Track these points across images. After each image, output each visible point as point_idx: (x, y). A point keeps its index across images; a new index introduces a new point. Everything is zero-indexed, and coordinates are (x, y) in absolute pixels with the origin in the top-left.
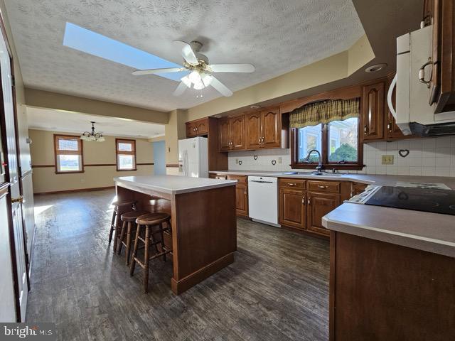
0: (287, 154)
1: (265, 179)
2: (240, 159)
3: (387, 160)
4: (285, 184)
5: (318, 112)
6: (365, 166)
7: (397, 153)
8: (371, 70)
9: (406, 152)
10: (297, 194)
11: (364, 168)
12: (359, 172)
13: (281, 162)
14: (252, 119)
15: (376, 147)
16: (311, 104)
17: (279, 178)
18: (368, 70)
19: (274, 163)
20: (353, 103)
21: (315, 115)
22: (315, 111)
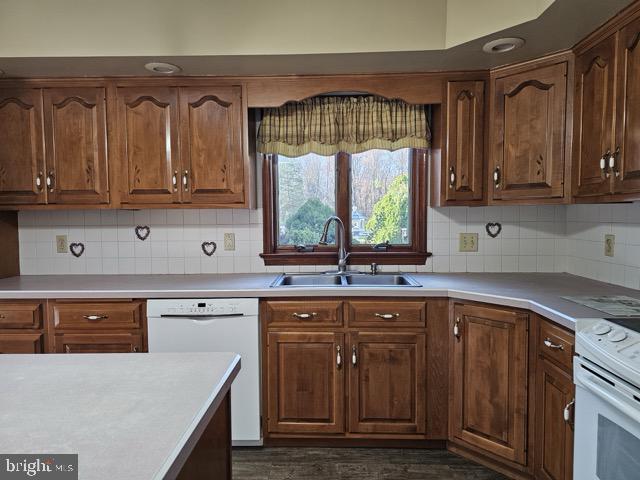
0: (251, 224)
1: (215, 306)
2: (73, 235)
3: (469, 243)
4: (283, 315)
5: (337, 123)
6: (430, 255)
7: (484, 227)
8: (495, 49)
9: (497, 228)
10: (318, 340)
11: (428, 260)
12: (420, 268)
13: (232, 248)
14: (142, 107)
15: (449, 216)
16: (321, 98)
17: (262, 300)
18: (488, 47)
19: (208, 248)
20: (412, 115)
21: (330, 128)
22: (330, 118)
